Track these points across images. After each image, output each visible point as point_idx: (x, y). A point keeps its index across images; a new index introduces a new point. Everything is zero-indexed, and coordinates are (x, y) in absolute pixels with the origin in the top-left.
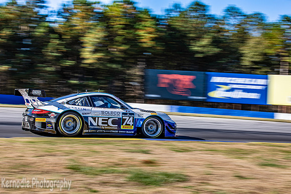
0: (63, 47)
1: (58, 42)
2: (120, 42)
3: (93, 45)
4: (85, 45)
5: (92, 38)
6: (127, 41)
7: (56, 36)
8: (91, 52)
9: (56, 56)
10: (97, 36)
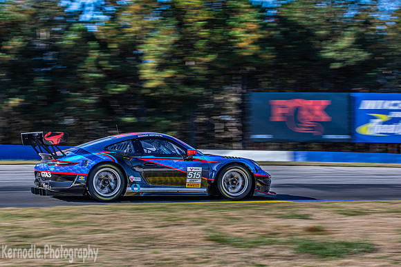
9: (95, 78)
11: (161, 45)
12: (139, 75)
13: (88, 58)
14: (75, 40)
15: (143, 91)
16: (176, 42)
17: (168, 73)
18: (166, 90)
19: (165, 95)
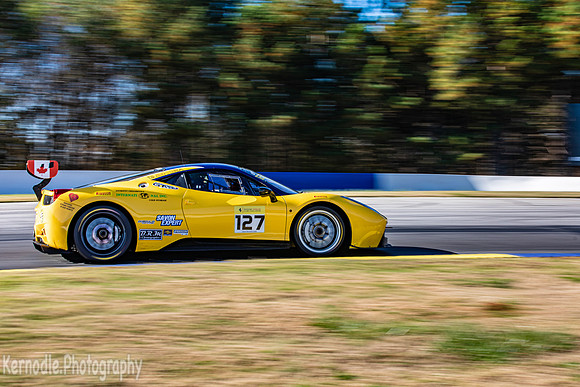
0: (396, 70)
1: (384, 61)
2: (511, 53)
3: (456, 61)
4: (436, 63)
5: (453, 47)
6: (525, 48)
7: (381, 49)
8: (452, 76)
9: (381, 90)
10: (462, 43)
12: (429, 84)
13: (367, 66)
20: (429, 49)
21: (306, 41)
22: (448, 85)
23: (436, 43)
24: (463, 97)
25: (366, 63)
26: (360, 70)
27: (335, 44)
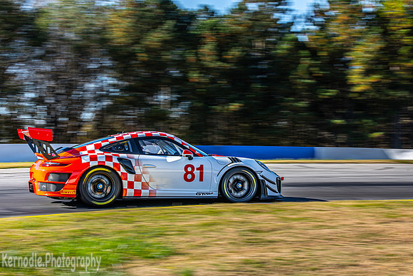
11: (367, 52)
12: (347, 80)
13: (300, 65)
14: (288, 49)
15: (351, 95)
16: (381, 49)
17: (374, 78)
18: (372, 94)
19: (372, 99)
20: (347, 53)
21: (251, 47)
22: (359, 80)
23: (352, 49)
24: (368, 90)
25: (299, 63)
26: (295, 69)
27: (275, 49)
